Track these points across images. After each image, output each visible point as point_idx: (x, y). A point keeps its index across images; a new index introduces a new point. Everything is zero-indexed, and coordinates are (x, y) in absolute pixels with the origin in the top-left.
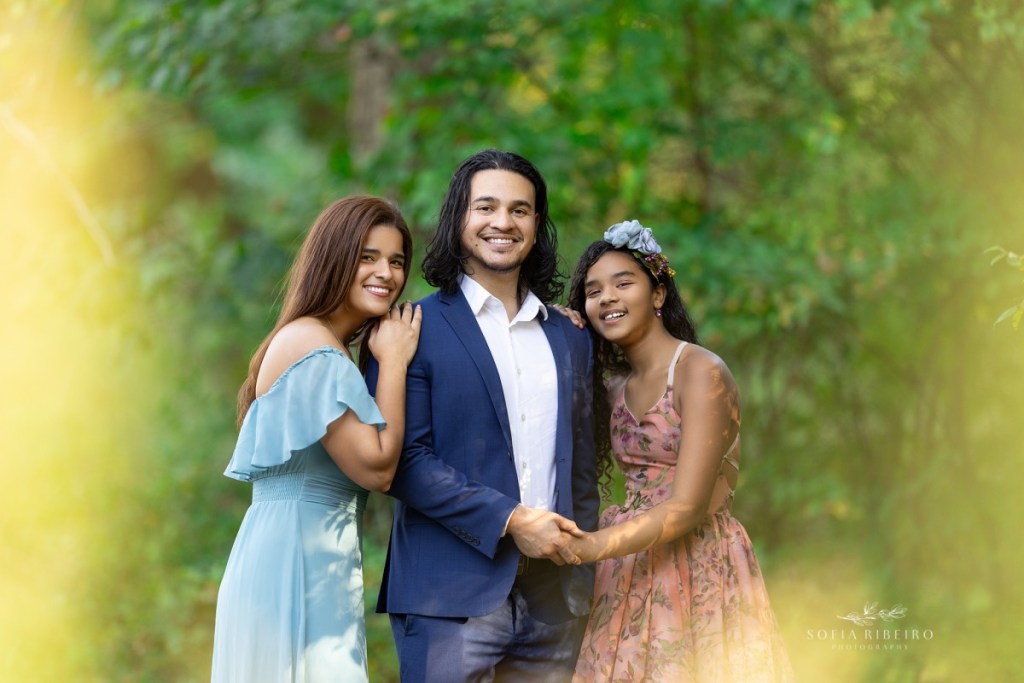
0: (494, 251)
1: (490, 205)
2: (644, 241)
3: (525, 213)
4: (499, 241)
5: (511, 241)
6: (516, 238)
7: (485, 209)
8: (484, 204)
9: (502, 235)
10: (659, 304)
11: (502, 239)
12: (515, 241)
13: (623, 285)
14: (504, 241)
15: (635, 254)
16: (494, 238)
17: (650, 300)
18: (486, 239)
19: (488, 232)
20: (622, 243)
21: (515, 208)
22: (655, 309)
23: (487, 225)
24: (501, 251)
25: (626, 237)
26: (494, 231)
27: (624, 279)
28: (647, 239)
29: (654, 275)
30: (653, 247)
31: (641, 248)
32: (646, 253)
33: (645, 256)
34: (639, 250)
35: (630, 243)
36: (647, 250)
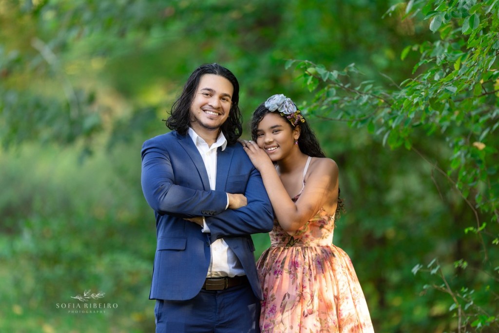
0: (208, 118)
1: (210, 93)
3: (227, 100)
4: (211, 113)
5: (217, 114)
6: (221, 113)
7: (207, 94)
8: (207, 92)
9: (214, 110)
10: (297, 137)
11: (213, 112)
12: (219, 114)
13: (276, 131)
14: (214, 114)
15: (282, 115)
16: (209, 111)
17: (291, 136)
18: (204, 111)
19: (206, 107)
21: (222, 98)
22: (295, 140)
23: (206, 104)
24: (211, 119)
26: (210, 107)
28: (288, 106)
29: (293, 124)
30: (291, 110)
31: (285, 111)
32: (288, 113)
33: (287, 115)
34: (284, 113)
35: (279, 109)
36: (288, 111)
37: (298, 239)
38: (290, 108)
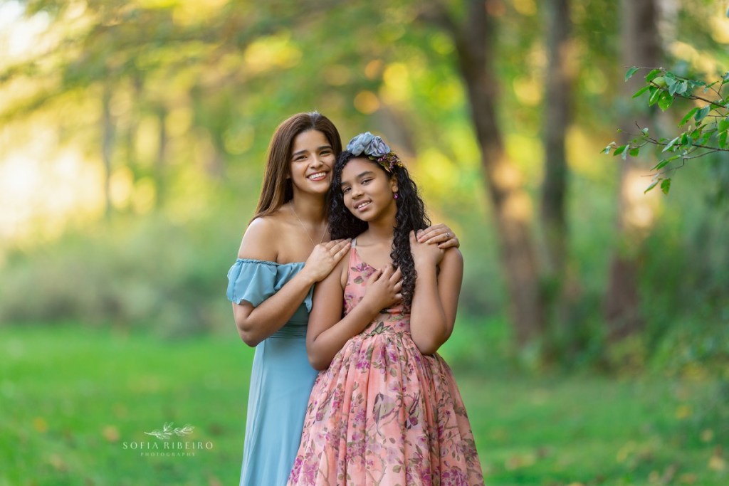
2: (375, 146)
10: (395, 189)
13: (366, 181)
15: (370, 158)
17: (387, 187)
20: (359, 153)
22: (393, 193)
25: (362, 148)
27: (365, 177)
28: (377, 145)
29: (387, 169)
30: (382, 150)
31: (374, 153)
32: (378, 155)
33: (378, 158)
34: (373, 155)
35: (366, 151)
36: (378, 153)
37: (388, 326)
38: (381, 148)
